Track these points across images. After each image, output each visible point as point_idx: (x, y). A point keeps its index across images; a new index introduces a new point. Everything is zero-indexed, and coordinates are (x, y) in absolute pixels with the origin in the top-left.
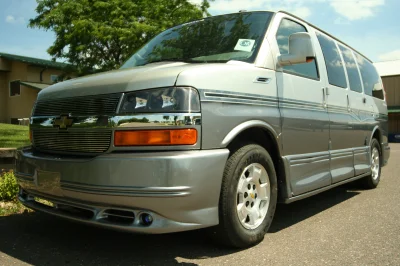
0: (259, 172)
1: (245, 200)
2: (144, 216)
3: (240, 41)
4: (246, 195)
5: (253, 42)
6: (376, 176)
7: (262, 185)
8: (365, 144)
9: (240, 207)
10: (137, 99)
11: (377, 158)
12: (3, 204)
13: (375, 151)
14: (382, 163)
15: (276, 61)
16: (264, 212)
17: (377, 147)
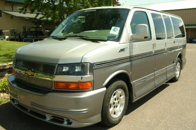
0: (120, 92)
1: (113, 106)
2: (68, 120)
3: (113, 28)
4: (114, 103)
5: (119, 28)
6: (178, 75)
7: (121, 97)
8: (173, 63)
9: (111, 110)
10: (64, 67)
11: (179, 67)
12: (2, 94)
13: (178, 64)
14: (181, 68)
15: (130, 38)
16: (122, 108)
17: (179, 62)
